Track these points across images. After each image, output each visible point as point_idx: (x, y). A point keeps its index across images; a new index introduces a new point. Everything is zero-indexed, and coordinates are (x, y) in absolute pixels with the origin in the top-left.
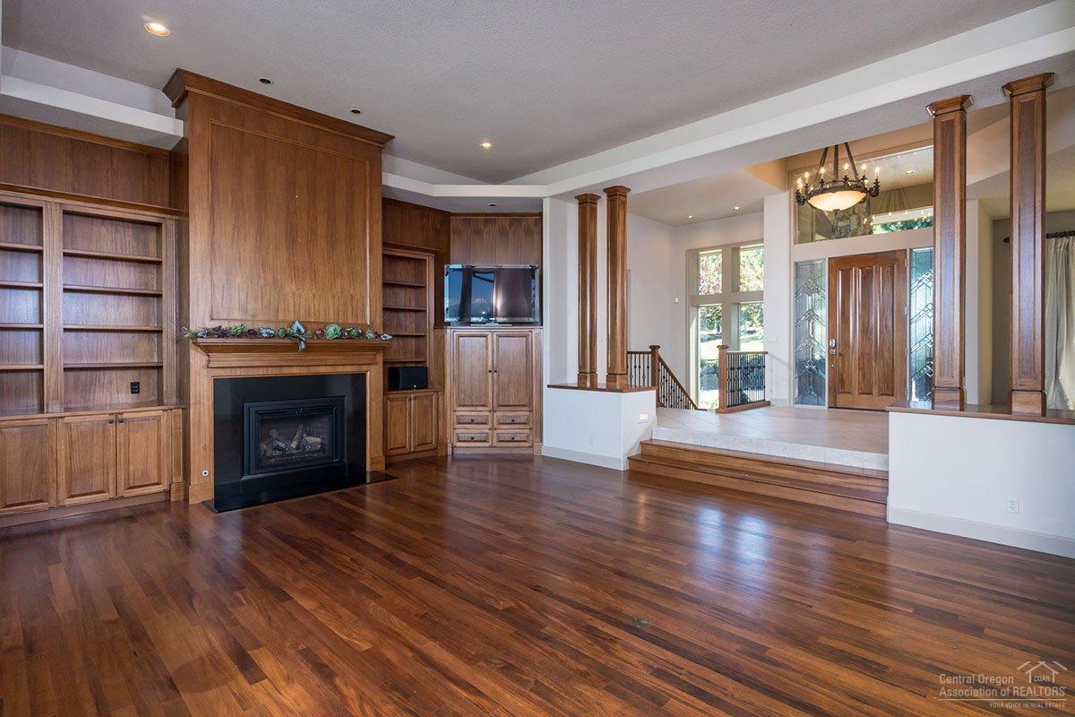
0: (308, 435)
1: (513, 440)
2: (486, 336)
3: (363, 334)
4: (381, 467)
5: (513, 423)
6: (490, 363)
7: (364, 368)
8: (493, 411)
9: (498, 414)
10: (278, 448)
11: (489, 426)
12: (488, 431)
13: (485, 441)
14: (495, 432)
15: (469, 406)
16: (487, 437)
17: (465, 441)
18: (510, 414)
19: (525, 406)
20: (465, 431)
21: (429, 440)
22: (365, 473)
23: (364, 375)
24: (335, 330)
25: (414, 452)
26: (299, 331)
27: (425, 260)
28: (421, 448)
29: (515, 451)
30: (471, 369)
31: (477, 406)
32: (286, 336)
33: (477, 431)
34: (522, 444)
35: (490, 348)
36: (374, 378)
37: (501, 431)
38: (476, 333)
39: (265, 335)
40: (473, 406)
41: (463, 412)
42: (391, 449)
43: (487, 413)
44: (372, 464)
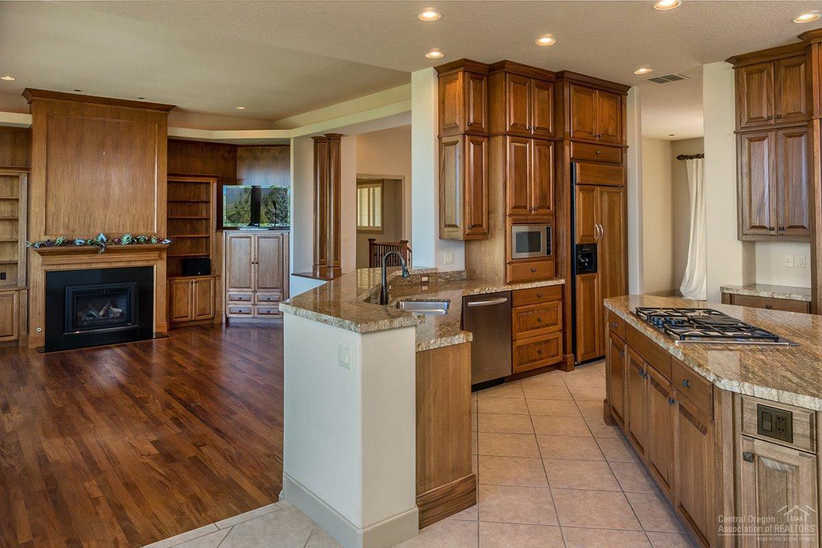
0: (114, 307)
1: (268, 313)
2: (250, 237)
3: (149, 240)
4: (164, 330)
5: (269, 300)
6: (253, 257)
7: (151, 263)
8: (255, 292)
9: (258, 294)
10: (92, 315)
11: (252, 302)
12: (251, 306)
13: (249, 314)
14: (256, 307)
15: (238, 288)
16: (250, 310)
17: (235, 313)
18: (267, 294)
19: (277, 288)
20: (236, 306)
21: (207, 312)
22: (152, 333)
23: (152, 267)
24: (128, 238)
25: (195, 321)
26: (102, 240)
27: (210, 183)
28: (202, 317)
29: (272, 322)
30: (240, 261)
31: (244, 288)
32: (92, 244)
33: (244, 306)
34: (275, 316)
35: (253, 246)
36: (160, 269)
37: (260, 307)
38: (244, 235)
39: (78, 244)
40: (241, 288)
41: (233, 292)
42: (176, 318)
43: (251, 293)
44: (157, 327)
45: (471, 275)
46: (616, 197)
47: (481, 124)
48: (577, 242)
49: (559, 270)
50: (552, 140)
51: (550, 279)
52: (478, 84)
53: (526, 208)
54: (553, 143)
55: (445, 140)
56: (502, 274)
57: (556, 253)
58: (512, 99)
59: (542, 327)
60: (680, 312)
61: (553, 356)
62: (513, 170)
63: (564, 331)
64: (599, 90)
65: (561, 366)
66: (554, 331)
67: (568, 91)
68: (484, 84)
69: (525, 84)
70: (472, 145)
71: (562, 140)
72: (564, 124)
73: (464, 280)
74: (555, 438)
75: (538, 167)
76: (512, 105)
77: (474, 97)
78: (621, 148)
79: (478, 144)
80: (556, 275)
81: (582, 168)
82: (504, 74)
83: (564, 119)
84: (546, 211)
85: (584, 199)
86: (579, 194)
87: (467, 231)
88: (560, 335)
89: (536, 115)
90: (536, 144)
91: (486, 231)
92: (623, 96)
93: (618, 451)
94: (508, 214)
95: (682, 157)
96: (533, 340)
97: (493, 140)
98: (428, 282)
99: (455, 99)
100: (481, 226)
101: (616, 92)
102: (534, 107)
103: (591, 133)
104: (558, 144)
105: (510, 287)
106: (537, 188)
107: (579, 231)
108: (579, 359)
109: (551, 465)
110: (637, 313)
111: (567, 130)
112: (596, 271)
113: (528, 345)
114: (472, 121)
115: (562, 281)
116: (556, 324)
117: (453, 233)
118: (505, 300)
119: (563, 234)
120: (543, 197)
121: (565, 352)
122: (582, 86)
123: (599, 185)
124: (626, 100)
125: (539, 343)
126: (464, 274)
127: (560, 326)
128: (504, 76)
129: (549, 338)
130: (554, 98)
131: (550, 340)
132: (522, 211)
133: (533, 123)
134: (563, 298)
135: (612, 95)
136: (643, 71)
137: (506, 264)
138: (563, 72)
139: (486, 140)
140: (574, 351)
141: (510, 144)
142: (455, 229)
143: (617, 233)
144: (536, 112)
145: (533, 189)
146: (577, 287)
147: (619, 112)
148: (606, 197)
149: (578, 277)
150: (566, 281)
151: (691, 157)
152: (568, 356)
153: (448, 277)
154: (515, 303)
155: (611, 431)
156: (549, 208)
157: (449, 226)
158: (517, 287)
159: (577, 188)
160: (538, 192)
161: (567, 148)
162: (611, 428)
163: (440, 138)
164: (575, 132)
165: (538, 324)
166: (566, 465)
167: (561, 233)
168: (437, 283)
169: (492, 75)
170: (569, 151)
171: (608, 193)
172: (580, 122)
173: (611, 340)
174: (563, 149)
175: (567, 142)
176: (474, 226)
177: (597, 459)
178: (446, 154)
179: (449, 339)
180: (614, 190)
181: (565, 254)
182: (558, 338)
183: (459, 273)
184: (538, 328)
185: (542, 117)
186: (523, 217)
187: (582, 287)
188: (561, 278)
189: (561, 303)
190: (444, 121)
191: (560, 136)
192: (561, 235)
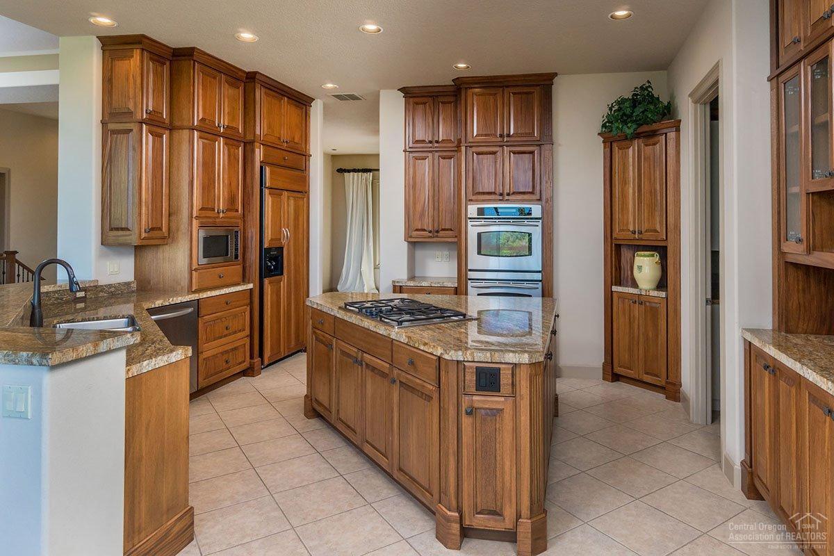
45: (144, 286)
46: (301, 203)
47: (162, 114)
48: (266, 245)
49: (247, 275)
50: (242, 142)
51: (237, 284)
52: (159, 69)
53: (214, 210)
54: (242, 144)
55: (111, 126)
56: (185, 283)
57: (244, 258)
58: (201, 91)
59: (230, 334)
60: (383, 303)
61: (240, 363)
62: (201, 168)
63: (251, 336)
64: (288, 97)
65: (249, 372)
66: (243, 337)
67: (259, 93)
68: (166, 68)
69: (215, 78)
70: (150, 137)
71: (252, 142)
72: (255, 126)
73: (133, 292)
74: (262, 444)
75: (226, 167)
76: (201, 98)
77: (154, 81)
78: (305, 156)
79: (158, 136)
80: (244, 279)
81: (271, 173)
82: (192, 62)
83: (255, 121)
84: (234, 214)
85: (273, 202)
86: (268, 198)
87: (144, 235)
88: (248, 340)
89: (226, 112)
90: (226, 144)
91: (166, 235)
92: (308, 107)
93: (326, 440)
94: (194, 216)
95: (341, 171)
96: (221, 350)
97: (176, 134)
98: (85, 297)
99: (127, 79)
100: (160, 229)
101: (302, 102)
102: (224, 103)
103: (279, 138)
104: (249, 146)
105: (197, 295)
106: (226, 190)
107: (268, 235)
108: (266, 362)
109: (265, 472)
110: (346, 307)
111: (258, 132)
112: (282, 274)
113: (215, 356)
114: (150, 108)
115: (251, 286)
116: (244, 330)
117: (122, 238)
118: (190, 310)
119: (252, 237)
120: (232, 200)
121: (252, 357)
122: (271, 90)
123: (287, 190)
124: (310, 111)
125: (227, 352)
126: (134, 286)
127: (247, 332)
128: (192, 65)
129: (235, 346)
130: (245, 99)
131: (237, 347)
132: (209, 214)
133: (222, 121)
134: (251, 303)
135: (298, 104)
136: (330, 86)
137: (191, 271)
138: (255, 73)
139: (167, 132)
140: (261, 355)
141: (198, 141)
142: (128, 233)
143: (301, 236)
144: (226, 109)
145: (221, 191)
146: (265, 291)
147: (304, 122)
148: (292, 202)
149: (266, 281)
150: (254, 285)
151: (349, 171)
152: (256, 360)
153: (113, 289)
154: (203, 312)
155: (315, 423)
156: (237, 211)
157: (117, 229)
158: (205, 295)
159: (266, 192)
160: (226, 193)
161: (257, 151)
162: (313, 421)
163: (104, 123)
164: (264, 136)
165: (226, 332)
166: (281, 467)
167: (249, 237)
168: (97, 298)
169: (177, 60)
170: (259, 154)
171: (294, 197)
172: (269, 127)
173: (314, 336)
174: (253, 151)
175: (257, 144)
176: (152, 229)
177: (308, 453)
178: (114, 144)
179: (165, 358)
180: (299, 195)
181: (253, 257)
182: (245, 345)
183: (128, 284)
184: (225, 336)
185: (232, 116)
186: (210, 220)
187: (269, 290)
188: (249, 283)
189: (249, 308)
190: (110, 103)
191: (249, 137)
192: (250, 238)
